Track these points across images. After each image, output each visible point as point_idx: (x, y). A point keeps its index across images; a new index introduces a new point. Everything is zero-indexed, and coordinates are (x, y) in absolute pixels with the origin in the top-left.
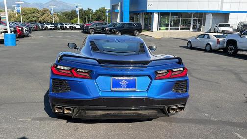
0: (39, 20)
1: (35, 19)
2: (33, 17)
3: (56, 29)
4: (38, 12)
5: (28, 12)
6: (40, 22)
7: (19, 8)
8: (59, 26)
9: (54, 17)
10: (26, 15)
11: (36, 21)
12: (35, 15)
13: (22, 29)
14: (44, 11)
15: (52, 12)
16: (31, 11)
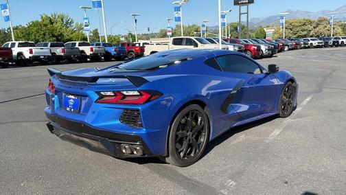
0: (311, 34)
1: (305, 33)
2: (303, 31)
3: (326, 45)
4: (311, 23)
5: (296, 24)
6: (311, 37)
7: (284, 21)
8: (331, 42)
9: (334, 29)
10: (294, 29)
11: (305, 36)
12: (305, 28)
13: (259, 48)
14: (320, 21)
15: (332, 21)
16: (300, 22)
